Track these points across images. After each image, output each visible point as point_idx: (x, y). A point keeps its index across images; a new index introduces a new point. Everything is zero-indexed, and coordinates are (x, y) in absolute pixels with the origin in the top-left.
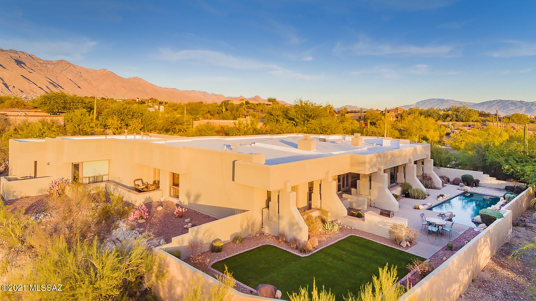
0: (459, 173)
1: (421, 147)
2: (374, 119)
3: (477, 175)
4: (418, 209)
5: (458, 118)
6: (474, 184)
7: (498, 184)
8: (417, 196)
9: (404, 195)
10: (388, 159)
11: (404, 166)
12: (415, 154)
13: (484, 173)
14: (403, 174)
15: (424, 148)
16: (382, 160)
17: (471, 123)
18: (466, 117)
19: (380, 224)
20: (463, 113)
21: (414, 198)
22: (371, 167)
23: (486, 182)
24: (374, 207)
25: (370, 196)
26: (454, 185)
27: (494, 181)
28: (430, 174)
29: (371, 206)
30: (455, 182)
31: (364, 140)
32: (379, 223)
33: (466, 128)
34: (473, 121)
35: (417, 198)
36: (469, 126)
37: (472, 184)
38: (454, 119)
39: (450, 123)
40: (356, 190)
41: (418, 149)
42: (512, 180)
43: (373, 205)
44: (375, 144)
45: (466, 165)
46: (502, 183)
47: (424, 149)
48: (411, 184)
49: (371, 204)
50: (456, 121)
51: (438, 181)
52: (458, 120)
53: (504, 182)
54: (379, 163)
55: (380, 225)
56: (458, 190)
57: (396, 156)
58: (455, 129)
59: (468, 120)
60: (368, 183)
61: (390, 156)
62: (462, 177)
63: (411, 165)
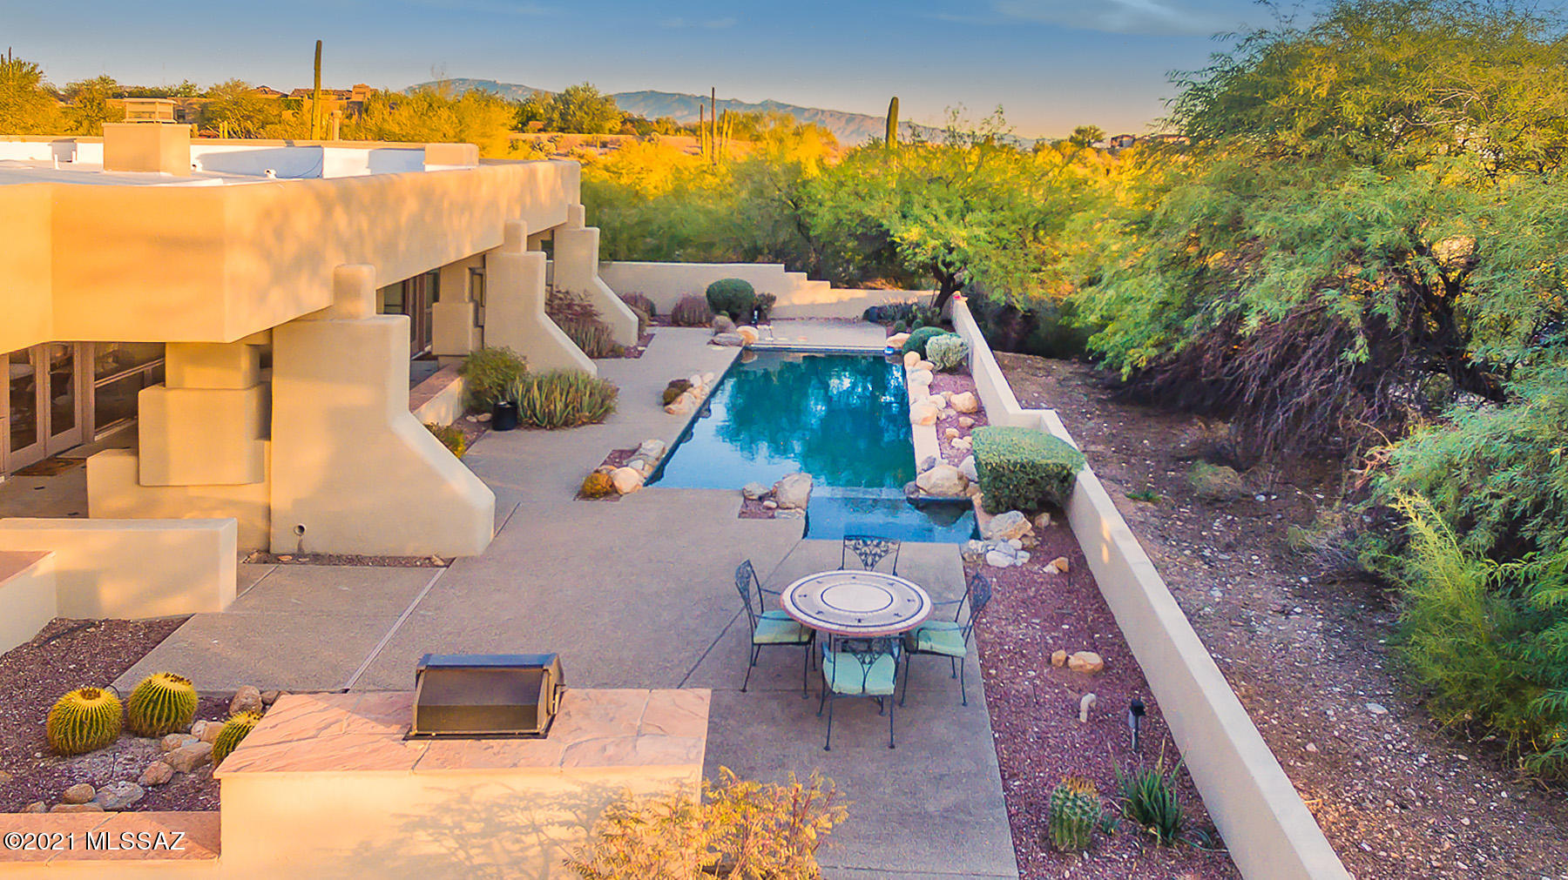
0: (696, 277)
1: (553, 170)
2: (249, 118)
3: (763, 277)
4: (606, 494)
5: (567, 120)
6: (756, 313)
7: (840, 302)
8: (562, 412)
9: (486, 416)
10: (404, 219)
11: (478, 267)
12: (528, 200)
13: (787, 269)
14: (471, 306)
15: (562, 178)
16: (365, 225)
17: (607, 137)
18: (593, 119)
19: (422, 835)
20: (585, 107)
21: (550, 422)
22: (282, 275)
23: (796, 301)
24: (298, 556)
25: (259, 487)
26: (679, 326)
27: (822, 294)
28: (585, 291)
29: (274, 549)
30: (681, 317)
31: (205, 158)
32: (421, 823)
33: (592, 152)
34: (611, 131)
35: (567, 424)
36: (604, 145)
37: (745, 315)
38: (555, 124)
39: (544, 136)
40: (131, 460)
41: (540, 176)
42: (879, 283)
43: (284, 543)
44: (273, 172)
45: (711, 245)
46: (851, 299)
47: (559, 181)
48: (516, 350)
49: (268, 536)
50: (562, 130)
51: (623, 321)
52: (569, 128)
53: (859, 293)
54: (345, 247)
55: (434, 849)
56: (715, 343)
57: (446, 204)
58: (561, 155)
59: (598, 129)
60: (248, 401)
61: (412, 205)
62: (709, 294)
63: (518, 254)
